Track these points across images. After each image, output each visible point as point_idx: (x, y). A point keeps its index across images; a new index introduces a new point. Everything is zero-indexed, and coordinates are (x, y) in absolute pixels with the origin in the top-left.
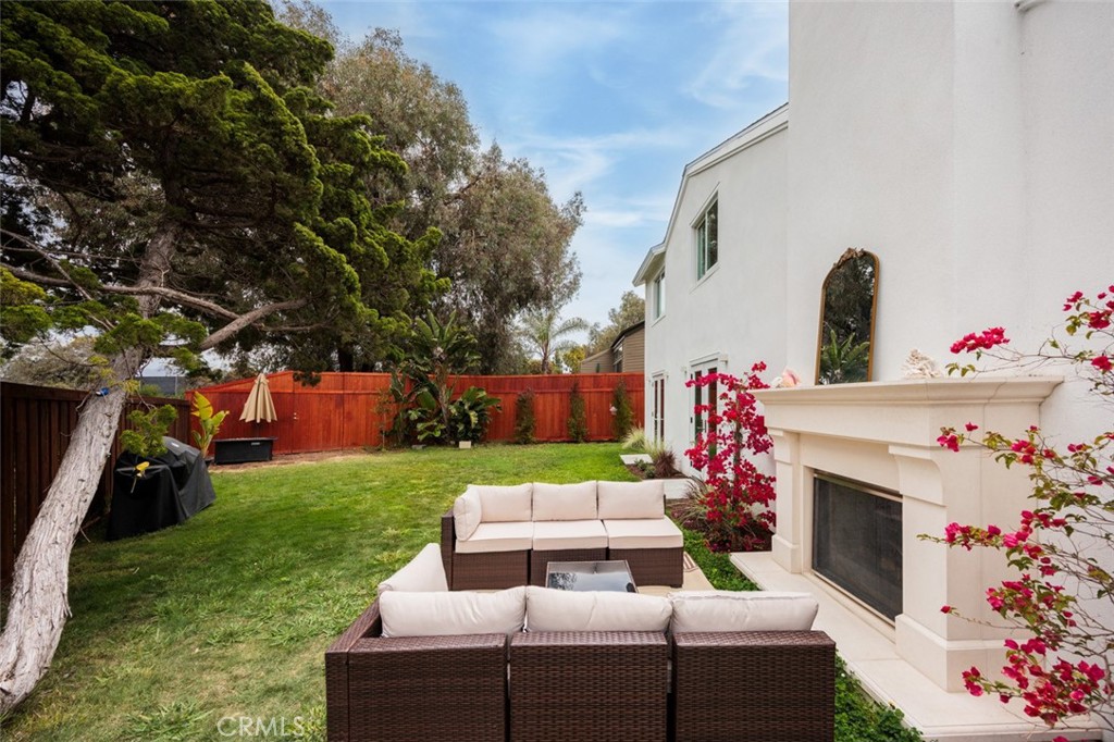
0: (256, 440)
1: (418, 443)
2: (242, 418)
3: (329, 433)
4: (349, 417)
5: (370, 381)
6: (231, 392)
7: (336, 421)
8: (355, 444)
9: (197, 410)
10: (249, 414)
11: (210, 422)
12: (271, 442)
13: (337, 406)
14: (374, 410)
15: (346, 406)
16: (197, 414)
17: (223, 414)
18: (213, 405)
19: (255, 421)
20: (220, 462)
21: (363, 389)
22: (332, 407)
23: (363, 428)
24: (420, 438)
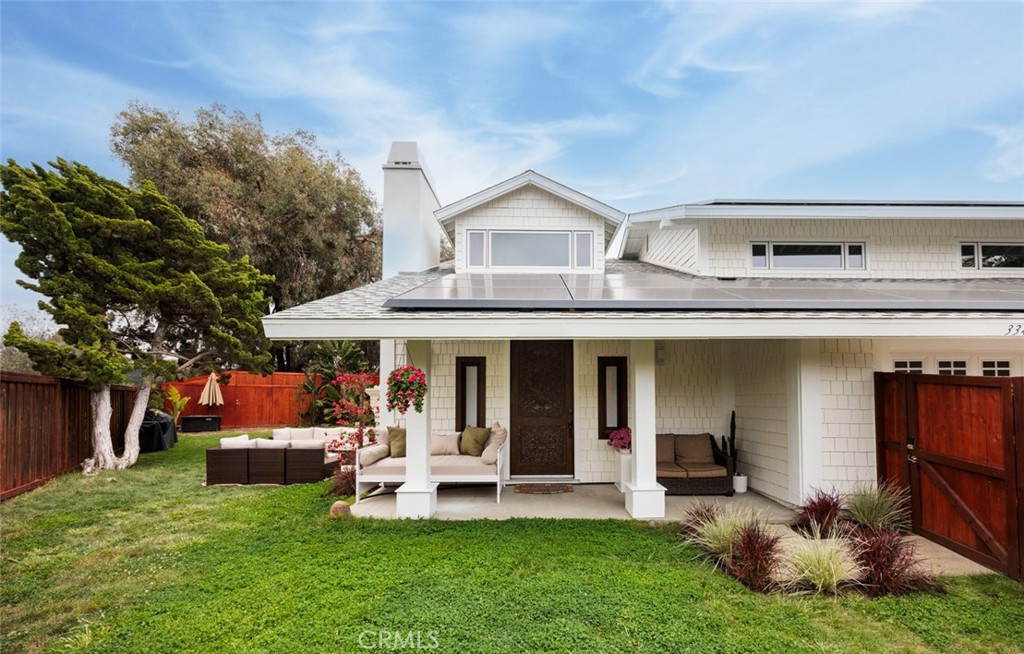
0: (209, 417)
1: (325, 422)
2: (200, 402)
3: (262, 413)
4: (276, 403)
5: (292, 378)
6: (192, 385)
7: (268, 406)
8: (281, 423)
9: (170, 396)
10: (204, 400)
11: (178, 404)
12: (220, 419)
13: (268, 396)
14: (293, 399)
15: (275, 396)
16: (170, 398)
17: (186, 399)
18: (181, 393)
19: (208, 405)
20: (185, 430)
21: (287, 384)
22: (264, 397)
23: (287, 412)
24: (326, 419)
